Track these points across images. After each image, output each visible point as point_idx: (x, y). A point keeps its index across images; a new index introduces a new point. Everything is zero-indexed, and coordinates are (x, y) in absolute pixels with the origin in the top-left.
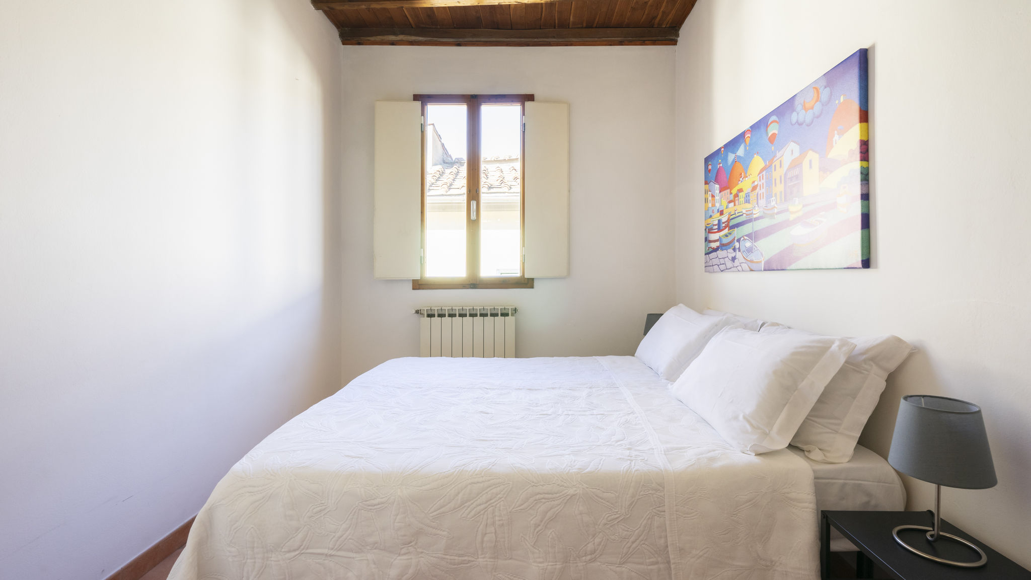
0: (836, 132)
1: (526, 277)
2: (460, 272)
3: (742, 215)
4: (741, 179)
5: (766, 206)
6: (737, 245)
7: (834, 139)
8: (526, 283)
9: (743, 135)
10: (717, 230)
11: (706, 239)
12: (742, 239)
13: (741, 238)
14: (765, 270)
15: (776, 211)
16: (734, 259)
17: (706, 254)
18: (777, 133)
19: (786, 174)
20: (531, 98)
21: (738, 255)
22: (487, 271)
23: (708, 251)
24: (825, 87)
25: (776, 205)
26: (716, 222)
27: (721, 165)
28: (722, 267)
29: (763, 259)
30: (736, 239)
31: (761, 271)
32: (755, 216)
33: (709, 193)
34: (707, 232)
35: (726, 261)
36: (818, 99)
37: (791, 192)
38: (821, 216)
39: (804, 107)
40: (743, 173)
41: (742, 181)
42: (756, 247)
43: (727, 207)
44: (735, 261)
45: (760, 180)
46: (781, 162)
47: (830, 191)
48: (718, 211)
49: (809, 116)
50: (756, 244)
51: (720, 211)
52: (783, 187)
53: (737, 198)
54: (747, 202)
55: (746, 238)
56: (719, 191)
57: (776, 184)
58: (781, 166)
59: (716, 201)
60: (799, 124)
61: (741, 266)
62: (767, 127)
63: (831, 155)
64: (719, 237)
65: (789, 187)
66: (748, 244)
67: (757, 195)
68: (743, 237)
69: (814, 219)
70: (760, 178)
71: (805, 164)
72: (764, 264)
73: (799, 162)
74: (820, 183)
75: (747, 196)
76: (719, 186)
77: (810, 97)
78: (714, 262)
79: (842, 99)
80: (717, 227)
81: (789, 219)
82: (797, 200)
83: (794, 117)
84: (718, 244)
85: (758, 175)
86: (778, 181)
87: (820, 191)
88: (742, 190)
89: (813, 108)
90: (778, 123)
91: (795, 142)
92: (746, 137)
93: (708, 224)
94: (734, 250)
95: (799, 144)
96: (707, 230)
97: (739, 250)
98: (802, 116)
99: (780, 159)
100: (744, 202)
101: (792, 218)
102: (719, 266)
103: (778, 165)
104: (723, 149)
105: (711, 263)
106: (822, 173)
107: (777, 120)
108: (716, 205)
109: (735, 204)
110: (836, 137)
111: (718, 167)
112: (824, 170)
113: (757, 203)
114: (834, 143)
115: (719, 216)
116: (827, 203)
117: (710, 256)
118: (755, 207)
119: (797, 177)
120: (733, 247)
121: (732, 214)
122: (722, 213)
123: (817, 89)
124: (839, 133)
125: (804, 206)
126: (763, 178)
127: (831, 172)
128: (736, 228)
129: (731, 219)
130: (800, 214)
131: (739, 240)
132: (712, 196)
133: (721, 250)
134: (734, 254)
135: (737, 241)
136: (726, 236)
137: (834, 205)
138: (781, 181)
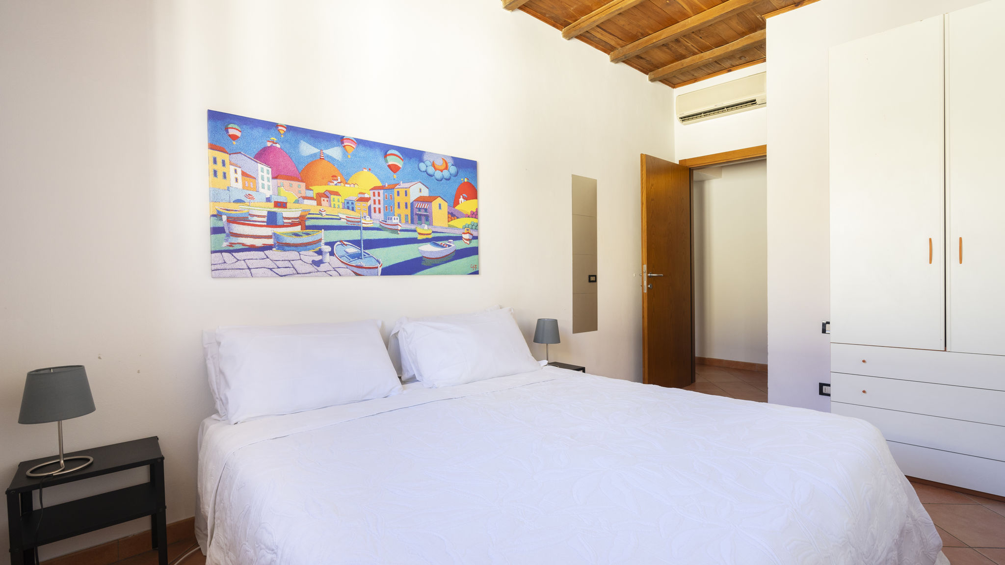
3: (340, 219)
4: (335, 182)
5: (386, 222)
6: (327, 249)
10: (265, 224)
12: (338, 243)
13: (336, 242)
15: (400, 228)
16: (317, 264)
18: (401, 166)
19: (412, 204)
21: (326, 258)
25: (399, 223)
26: (265, 213)
28: (281, 271)
29: (380, 265)
30: (323, 242)
31: (377, 276)
32: (364, 225)
33: (232, 168)
34: (221, 219)
35: (297, 264)
36: (446, 168)
37: (420, 219)
38: (450, 242)
39: (433, 165)
40: (339, 177)
41: (336, 185)
42: (369, 255)
43: (297, 202)
44: (321, 265)
45: (374, 195)
46: (406, 192)
47: (457, 228)
48: (268, 200)
49: (438, 174)
50: (366, 251)
51: (275, 202)
52: (408, 212)
53: (326, 199)
54: (348, 208)
55: (346, 243)
56: (270, 176)
57: (399, 207)
58: (406, 195)
59: (260, 185)
60: (427, 173)
61: (335, 270)
62: (386, 156)
63: (457, 208)
64: (274, 234)
65: (416, 214)
66: (352, 250)
67: (370, 207)
68: (340, 241)
69: (443, 243)
70: (374, 193)
71: (435, 204)
72: (382, 269)
73: (429, 200)
74: (449, 222)
75: (348, 203)
76: (270, 169)
77: (439, 163)
78: (251, 264)
79: (466, 180)
80: (265, 219)
81: (417, 238)
82: (426, 227)
83: (422, 166)
84: (270, 242)
85: (370, 190)
86: (403, 205)
87: (449, 226)
88: (337, 194)
89: (442, 171)
90: (403, 160)
91: (423, 185)
92: (345, 144)
93: (227, 210)
94: (320, 252)
95: (428, 188)
96: (224, 218)
97: (332, 253)
98: (431, 170)
99: (406, 189)
100: (341, 206)
101: (420, 237)
102: (271, 269)
103: (402, 193)
104: (285, 130)
105: (242, 264)
106: (450, 216)
107: (401, 157)
108: (261, 190)
109: (319, 204)
110: (461, 199)
111: (269, 144)
112: (452, 215)
113: (370, 215)
114: (460, 203)
115: (271, 207)
116: (455, 235)
117: (239, 255)
118: (365, 217)
119: (426, 210)
120: (317, 249)
121: (311, 212)
122: (283, 205)
123: (445, 161)
124: (464, 198)
125: (433, 232)
126: (379, 195)
127: (458, 218)
128: (323, 230)
129: (308, 218)
130: (430, 237)
131: (331, 244)
132: (244, 174)
133: (278, 249)
134: (318, 258)
135: (326, 244)
136: (296, 235)
137: (460, 238)
138: (406, 207)
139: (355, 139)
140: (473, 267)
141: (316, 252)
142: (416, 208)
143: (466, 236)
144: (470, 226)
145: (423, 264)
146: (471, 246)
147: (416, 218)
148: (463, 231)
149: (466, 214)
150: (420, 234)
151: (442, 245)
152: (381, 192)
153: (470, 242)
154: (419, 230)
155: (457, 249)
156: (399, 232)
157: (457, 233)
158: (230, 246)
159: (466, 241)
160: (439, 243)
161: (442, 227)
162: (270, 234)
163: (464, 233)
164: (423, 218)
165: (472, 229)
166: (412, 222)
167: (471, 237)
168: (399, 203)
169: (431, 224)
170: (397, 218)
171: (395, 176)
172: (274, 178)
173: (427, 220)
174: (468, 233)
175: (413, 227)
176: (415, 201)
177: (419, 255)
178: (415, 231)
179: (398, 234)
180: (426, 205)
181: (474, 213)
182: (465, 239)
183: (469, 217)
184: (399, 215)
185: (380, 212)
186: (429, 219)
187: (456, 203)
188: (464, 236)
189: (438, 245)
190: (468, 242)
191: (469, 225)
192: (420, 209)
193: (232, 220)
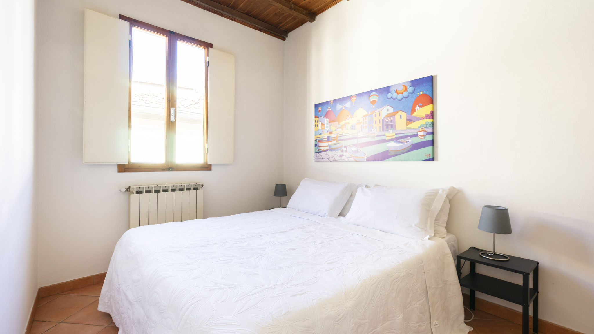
0: (417, 106)
1: (208, 163)
2: (160, 160)
3: (349, 135)
4: (348, 118)
5: (369, 132)
6: (345, 149)
7: (416, 109)
8: (207, 167)
9: (350, 97)
10: (326, 141)
11: (316, 145)
12: (349, 146)
13: (348, 146)
14: (366, 161)
15: (376, 135)
16: (341, 156)
17: (315, 153)
18: (377, 100)
19: (383, 120)
20: (211, 45)
21: (345, 153)
22: (179, 160)
23: (319, 151)
24: (411, 86)
25: (376, 132)
26: (327, 137)
27: (330, 109)
28: (331, 159)
29: (365, 156)
30: (343, 146)
31: (365, 161)
32: (359, 136)
33: (319, 122)
34: (316, 141)
35: (335, 156)
36: (406, 90)
37: (387, 128)
38: (408, 139)
39: (397, 92)
40: (349, 116)
41: (348, 119)
42: (361, 151)
43: (335, 130)
44: (343, 157)
45: (364, 120)
46: (380, 114)
47: (414, 129)
48: (328, 132)
49: (400, 96)
50: (360, 149)
51: (329, 132)
52: (381, 125)
53: (345, 127)
54: (353, 129)
55: (352, 146)
56: (328, 122)
57: (376, 123)
58: (380, 115)
59: (326, 126)
60: (393, 99)
61: (347, 159)
62: (369, 96)
63: (414, 114)
64: (329, 145)
65: (385, 125)
66: (354, 149)
67: (362, 127)
68: (349, 145)
69: (403, 140)
70: (364, 119)
71: (397, 116)
72: (367, 158)
73: (393, 115)
74: (407, 125)
75: (353, 127)
76: (328, 120)
77: (401, 89)
78: (323, 157)
79: (421, 93)
80: (326, 139)
81: (385, 139)
82: (391, 131)
83: (389, 95)
84: (328, 148)
85: (362, 117)
86: (378, 122)
87: (407, 128)
88: (348, 123)
89: (402, 93)
90: (377, 96)
91: (390, 106)
92: (352, 99)
93: (318, 138)
94: (342, 151)
95: (393, 107)
96: (317, 140)
97: (346, 151)
98: (395, 95)
99: (379, 112)
100: (350, 129)
101: (387, 139)
102: (328, 159)
103: (377, 114)
104: (332, 102)
105: (321, 157)
106: (408, 121)
107: (377, 94)
108: (326, 128)
109: (342, 130)
110: (417, 108)
111: (328, 110)
112: (410, 120)
113: (362, 130)
114: (416, 110)
115: (328, 134)
116: (411, 134)
117: (320, 154)
118: (359, 132)
119: (391, 121)
120: (341, 150)
121: (340, 134)
122: (331, 133)
123: (405, 86)
124: (420, 106)
125: (396, 134)
126: (366, 119)
127: (414, 121)
128: (343, 141)
129: (339, 137)
130: (394, 137)
131: (346, 147)
132: (322, 124)
133: (330, 151)
134: (341, 153)
135: (344, 147)
136: (335, 144)
137: (416, 135)
138: (380, 122)
139: (356, 94)
140: (427, 155)
141: (341, 151)
142: (385, 121)
143: (422, 133)
144: (425, 126)
145: (389, 154)
146: (426, 140)
147: (385, 127)
148: (418, 130)
149: (421, 118)
150: (387, 136)
151: (402, 142)
152: (367, 117)
153: (424, 138)
154: (387, 134)
155: (413, 143)
156: (375, 137)
157: (413, 132)
158: (318, 150)
159: (420, 137)
160: (400, 140)
161: (403, 130)
162: (328, 145)
163: (419, 131)
164: (389, 127)
165: (426, 127)
166: (383, 130)
167: (426, 133)
168: (376, 121)
169: (395, 129)
170: (375, 130)
171: (374, 107)
172: (329, 122)
173: (392, 127)
174: (423, 131)
175: (383, 133)
176: (384, 117)
177: (386, 149)
178: (384, 135)
179: (375, 138)
180: (392, 118)
181: (428, 115)
182: (420, 136)
183: (424, 119)
184: (376, 128)
185: (366, 128)
186: (394, 126)
187: (413, 110)
188: (419, 133)
189: (399, 142)
190: (423, 137)
191: (423, 125)
192: (387, 122)
193: (319, 141)
